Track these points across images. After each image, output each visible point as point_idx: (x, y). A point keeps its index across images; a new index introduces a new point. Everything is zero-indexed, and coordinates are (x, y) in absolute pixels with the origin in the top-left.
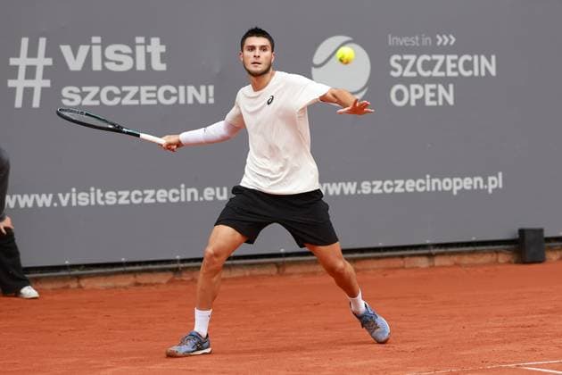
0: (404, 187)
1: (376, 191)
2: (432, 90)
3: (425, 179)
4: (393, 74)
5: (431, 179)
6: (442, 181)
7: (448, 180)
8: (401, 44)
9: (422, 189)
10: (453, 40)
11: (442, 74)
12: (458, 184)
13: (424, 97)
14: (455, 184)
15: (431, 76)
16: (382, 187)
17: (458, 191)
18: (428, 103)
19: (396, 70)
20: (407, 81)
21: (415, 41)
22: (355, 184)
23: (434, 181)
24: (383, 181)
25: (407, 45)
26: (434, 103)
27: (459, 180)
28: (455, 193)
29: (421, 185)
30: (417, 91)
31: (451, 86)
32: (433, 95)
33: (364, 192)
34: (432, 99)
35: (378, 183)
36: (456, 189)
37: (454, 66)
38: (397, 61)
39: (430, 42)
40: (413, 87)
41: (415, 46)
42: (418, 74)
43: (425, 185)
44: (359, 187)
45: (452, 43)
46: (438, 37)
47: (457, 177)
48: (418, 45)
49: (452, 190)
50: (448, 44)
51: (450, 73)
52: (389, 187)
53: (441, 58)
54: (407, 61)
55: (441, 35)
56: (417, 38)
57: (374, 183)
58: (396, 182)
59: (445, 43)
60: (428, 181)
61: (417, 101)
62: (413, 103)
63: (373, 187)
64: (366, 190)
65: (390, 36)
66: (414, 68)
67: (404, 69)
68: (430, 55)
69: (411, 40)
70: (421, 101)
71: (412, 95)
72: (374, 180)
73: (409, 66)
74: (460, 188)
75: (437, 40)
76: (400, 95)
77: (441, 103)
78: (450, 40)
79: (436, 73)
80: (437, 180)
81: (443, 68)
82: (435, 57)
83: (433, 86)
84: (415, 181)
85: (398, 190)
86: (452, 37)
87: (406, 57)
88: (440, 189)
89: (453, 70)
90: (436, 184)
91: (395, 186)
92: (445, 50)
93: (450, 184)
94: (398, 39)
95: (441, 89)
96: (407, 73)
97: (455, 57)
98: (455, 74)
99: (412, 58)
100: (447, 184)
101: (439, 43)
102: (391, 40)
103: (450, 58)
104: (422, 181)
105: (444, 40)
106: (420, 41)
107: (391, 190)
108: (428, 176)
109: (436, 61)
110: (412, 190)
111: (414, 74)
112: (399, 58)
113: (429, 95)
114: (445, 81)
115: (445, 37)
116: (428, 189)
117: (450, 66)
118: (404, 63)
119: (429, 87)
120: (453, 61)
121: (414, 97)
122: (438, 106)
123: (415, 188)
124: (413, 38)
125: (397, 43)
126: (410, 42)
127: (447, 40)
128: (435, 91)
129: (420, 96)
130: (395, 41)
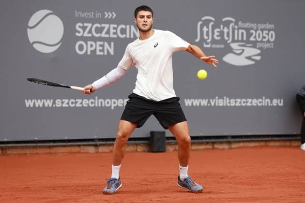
0: (81, 103)
1: (65, 105)
2: (100, 46)
3: (95, 99)
4: (77, 34)
5: (98, 99)
6: (105, 100)
7: (109, 100)
8: (83, 16)
9: (93, 105)
10: (115, 15)
11: (107, 36)
12: (115, 103)
13: (95, 50)
14: (113, 103)
15: (100, 37)
16: (68, 103)
17: (114, 107)
18: (98, 53)
19: (79, 32)
20: (86, 39)
21: (91, 15)
22: (52, 101)
23: (100, 101)
24: (69, 100)
25: (87, 17)
26: (102, 53)
27: (115, 100)
28: (113, 108)
29: (92, 103)
30: (91, 46)
31: (112, 44)
32: (101, 48)
33: (57, 106)
34: (100, 51)
35: (66, 101)
36: (113, 105)
37: (115, 31)
38: (80, 27)
39: (101, 17)
40: (89, 43)
41: (92, 18)
42: (92, 35)
43: (95, 103)
44: (54, 103)
45: (114, 17)
46: (106, 13)
47: (114, 98)
49: (111, 106)
50: (112, 17)
51: (112, 36)
52: (72, 103)
53: (107, 26)
54: (86, 27)
55: (107, 13)
56: (93, 13)
57: (63, 100)
58: (77, 100)
59: (110, 17)
60: (96, 101)
61: (91, 51)
62: (89, 53)
63: (63, 103)
64: (58, 104)
65: (76, 11)
66: (90, 32)
67: (84, 31)
68: (100, 24)
69: (89, 14)
70: (94, 52)
71: (89, 48)
72: (64, 99)
73: (88, 30)
74: (115, 105)
75: (105, 15)
77: (106, 53)
78: (113, 15)
79: (103, 35)
80: (102, 100)
81: (108, 32)
82: (103, 25)
83: (102, 43)
84: (89, 100)
85: (78, 105)
86: (113, 13)
87: (85, 25)
88: (103, 105)
89: (114, 33)
90: (101, 103)
91: (76, 103)
92: (110, 21)
93: (110, 103)
94: (81, 13)
95: (106, 45)
96: (86, 34)
97: (115, 26)
98: (115, 36)
99: (89, 25)
100: (108, 103)
101: (106, 17)
102: (77, 14)
103: (112, 26)
104: (93, 101)
105: (109, 15)
106: (94, 15)
107: (74, 105)
108: (97, 98)
109: (104, 28)
110: (87, 105)
111: (90, 35)
112: (81, 25)
113: (99, 48)
114: (109, 40)
115: (109, 13)
116: (96, 105)
117: (112, 31)
118: (84, 28)
119: (99, 43)
120: (114, 28)
121: (90, 49)
122: (104, 55)
123: (88, 104)
124: (90, 13)
125: (80, 16)
126: (89, 16)
127: (111, 15)
128: (103, 46)
129: (93, 48)
130: (79, 14)
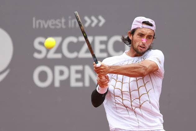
2: (77, 72)
4: (36, 55)
8: (46, 26)
10: (103, 21)
11: (90, 55)
13: (69, 78)
15: (77, 58)
18: (73, 84)
19: (40, 52)
20: (51, 63)
21: (60, 23)
25: (53, 27)
26: (80, 84)
30: (62, 73)
32: (79, 76)
34: (77, 80)
37: (103, 47)
38: (41, 43)
40: (57, 69)
41: (61, 28)
42: (63, 56)
45: (101, 24)
46: (86, 18)
48: (64, 27)
50: (97, 25)
51: (98, 54)
55: (90, 18)
56: (63, 20)
59: (93, 25)
61: (61, 82)
62: (57, 84)
65: (34, 19)
66: (59, 50)
67: (48, 50)
69: (57, 22)
70: (66, 83)
71: (56, 76)
75: (85, 22)
76: (43, 76)
77: (87, 84)
78: (99, 21)
79: (83, 54)
83: (80, 68)
86: (101, 18)
89: (102, 51)
92: (94, 32)
94: (42, 22)
95: (88, 70)
96: (51, 55)
97: (104, 38)
98: (104, 55)
99: (57, 40)
101: (87, 25)
102: (36, 23)
103: (98, 39)
105: (92, 21)
106: (66, 23)
111: (59, 56)
112: (43, 40)
113: (74, 76)
115: (93, 18)
117: (98, 47)
119: (74, 68)
120: (102, 43)
121: (58, 79)
122: (84, 87)
124: (58, 20)
125: (42, 26)
126: (56, 25)
127: (95, 21)
128: (82, 72)
129: (65, 77)
130: (40, 23)
